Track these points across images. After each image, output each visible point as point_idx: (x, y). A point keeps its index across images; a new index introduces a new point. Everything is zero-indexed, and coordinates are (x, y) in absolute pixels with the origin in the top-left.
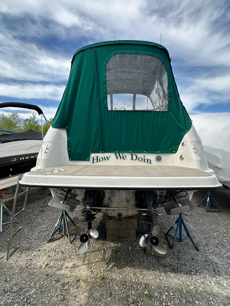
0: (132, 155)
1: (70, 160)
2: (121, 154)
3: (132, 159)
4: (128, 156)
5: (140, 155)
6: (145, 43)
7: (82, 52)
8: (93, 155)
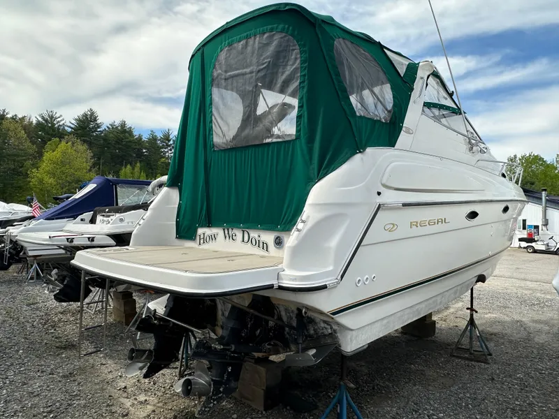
0: (243, 231)
1: (176, 238)
2: (230, 230)
3: (243, 241)
4: (238, 234)
5: (254, 234)
6: (261, 11)
7: (194, 58)
8: (200, 231)
